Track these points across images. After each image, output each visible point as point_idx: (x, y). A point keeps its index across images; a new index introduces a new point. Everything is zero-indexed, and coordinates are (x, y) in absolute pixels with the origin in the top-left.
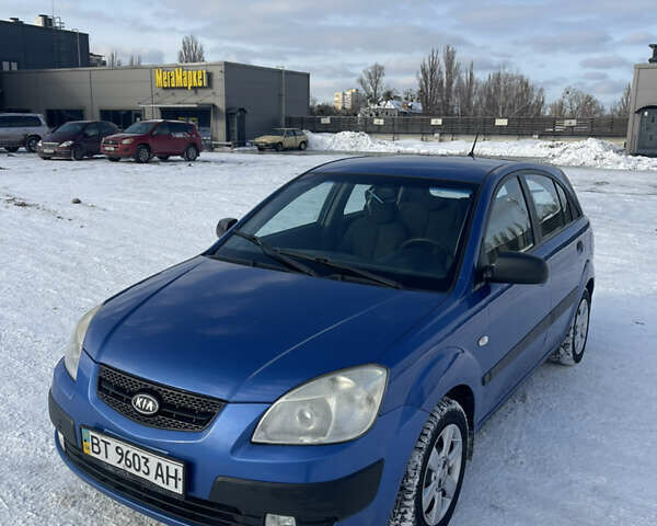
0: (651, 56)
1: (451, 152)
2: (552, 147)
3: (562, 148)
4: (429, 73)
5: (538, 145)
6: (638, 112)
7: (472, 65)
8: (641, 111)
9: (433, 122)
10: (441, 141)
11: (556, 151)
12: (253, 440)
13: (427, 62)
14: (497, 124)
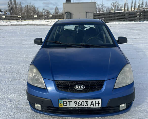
0: (66, 1)
1: (25, 24)
2: (48, 21)
3: (50, 21)
4: (10, 5)
5: (45, 21)
6: (65, 13)
7: (21, 3)
8: (66, 13)
9: (19, 16)
10: (21, 21)
11: (49, 22)
12: (115, 88)
13: (9, 2)
14: (35, 17)
